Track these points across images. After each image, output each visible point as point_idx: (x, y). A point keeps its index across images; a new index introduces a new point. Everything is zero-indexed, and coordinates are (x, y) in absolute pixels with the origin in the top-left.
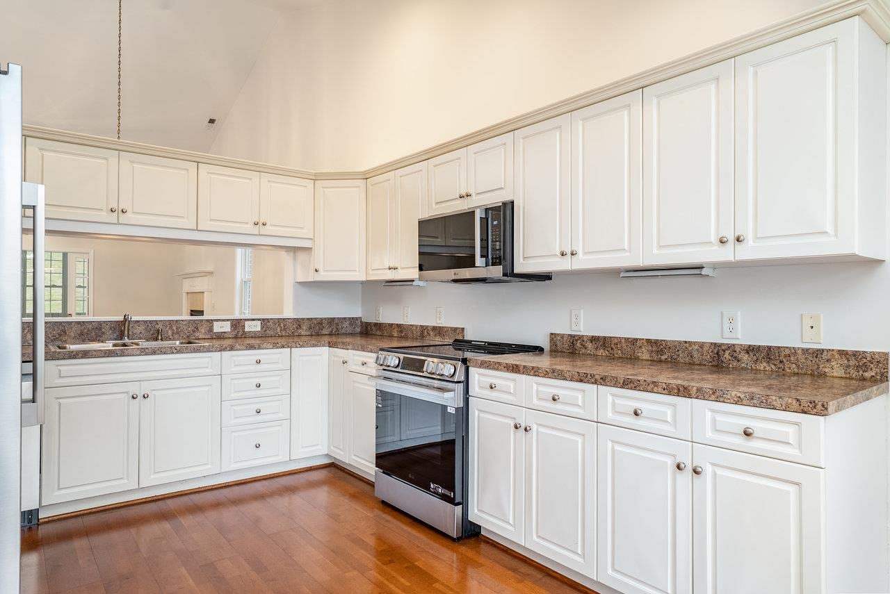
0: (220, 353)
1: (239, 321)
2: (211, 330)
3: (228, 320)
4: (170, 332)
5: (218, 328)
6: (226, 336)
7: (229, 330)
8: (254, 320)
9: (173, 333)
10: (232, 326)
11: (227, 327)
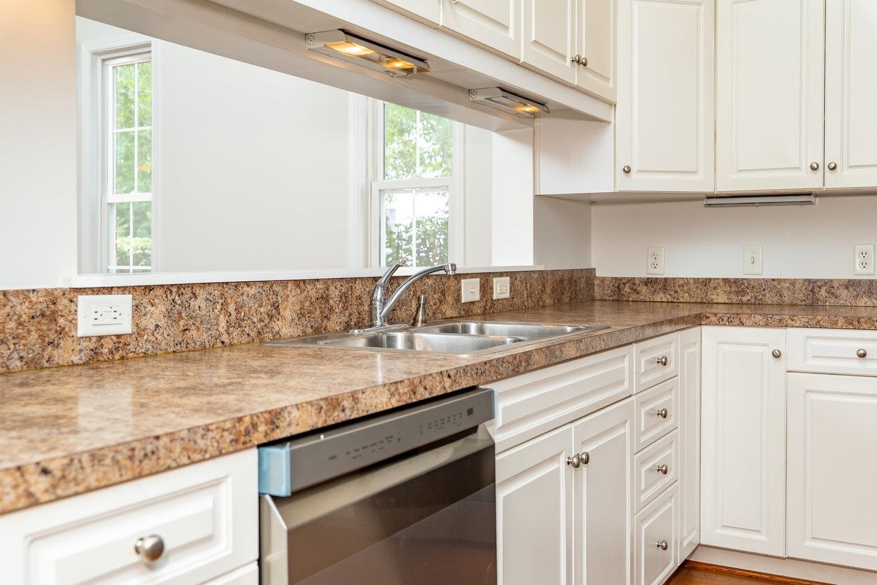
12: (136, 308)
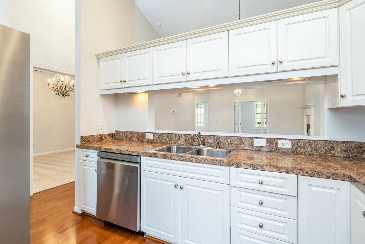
0: (228, 168)
1: (273, 139)
2: (252, 144)
3: (264, 138)
4: (227, 144)
5: (257, 143)
6: (263, 149)
7: (265, 146)
8: (285, 139)
9: (228, 144)
10: (267, 142)
11: (263, 143)
12: (153, 136)
